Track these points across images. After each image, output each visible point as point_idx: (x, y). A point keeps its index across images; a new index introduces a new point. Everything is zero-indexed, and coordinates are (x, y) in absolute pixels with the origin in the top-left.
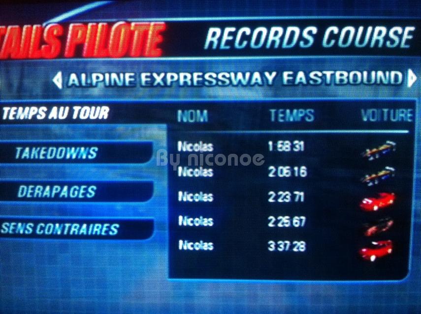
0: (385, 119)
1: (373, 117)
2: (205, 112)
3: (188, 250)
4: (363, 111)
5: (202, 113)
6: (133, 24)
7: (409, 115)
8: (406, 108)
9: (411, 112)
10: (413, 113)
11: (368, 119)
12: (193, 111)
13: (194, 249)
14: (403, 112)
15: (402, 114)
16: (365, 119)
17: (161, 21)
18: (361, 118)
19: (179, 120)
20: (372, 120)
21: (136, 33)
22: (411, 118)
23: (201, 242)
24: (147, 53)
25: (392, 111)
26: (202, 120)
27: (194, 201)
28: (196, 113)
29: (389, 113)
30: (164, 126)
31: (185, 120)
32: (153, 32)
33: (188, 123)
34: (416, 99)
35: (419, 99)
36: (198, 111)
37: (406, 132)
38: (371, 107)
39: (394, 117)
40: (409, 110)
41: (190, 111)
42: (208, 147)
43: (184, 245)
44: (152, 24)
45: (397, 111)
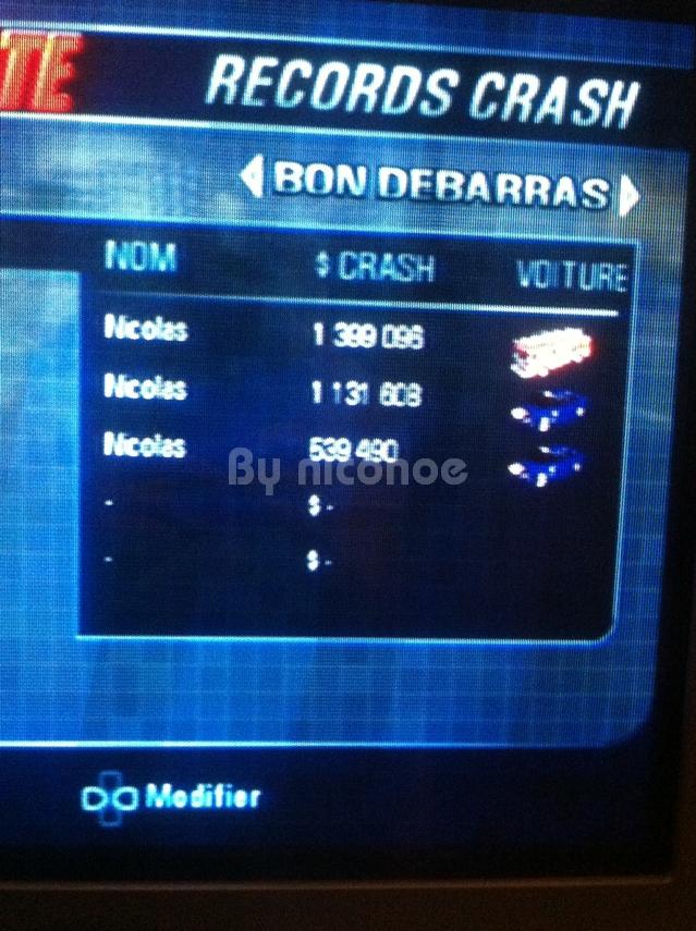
0: (568, 284)
1: (542, 281)
2: (171, 248)
4: (520, 264)
5: (163, 249)
6: (6, 34)
7: (620, 278)
9: (624, 272)
10: (628, 272)
11: (532, 282)
14: (606, 271)
15: (605, 275)
16: (525, 283)
17: (73, 30)
18: (518, 282)
19: (109, 264)
20: (539, 284)
21: (13, 56)
22: (623, 284)
24: (36, 103)
25: (583, 268)
26: (163, 267)
27: (141, 455)
29: (576, 271)
30: (75, 275)
31: (123, 265)
32: (54, 55)
33: (129, 272)
34: (637, 242)
35: (643, 243)
36: (155, 247)
37: (613, 313)
38: (537, 258)
39: (588, 281)
41: (137, 244)
44: (51, 36)
45: (594, 266)
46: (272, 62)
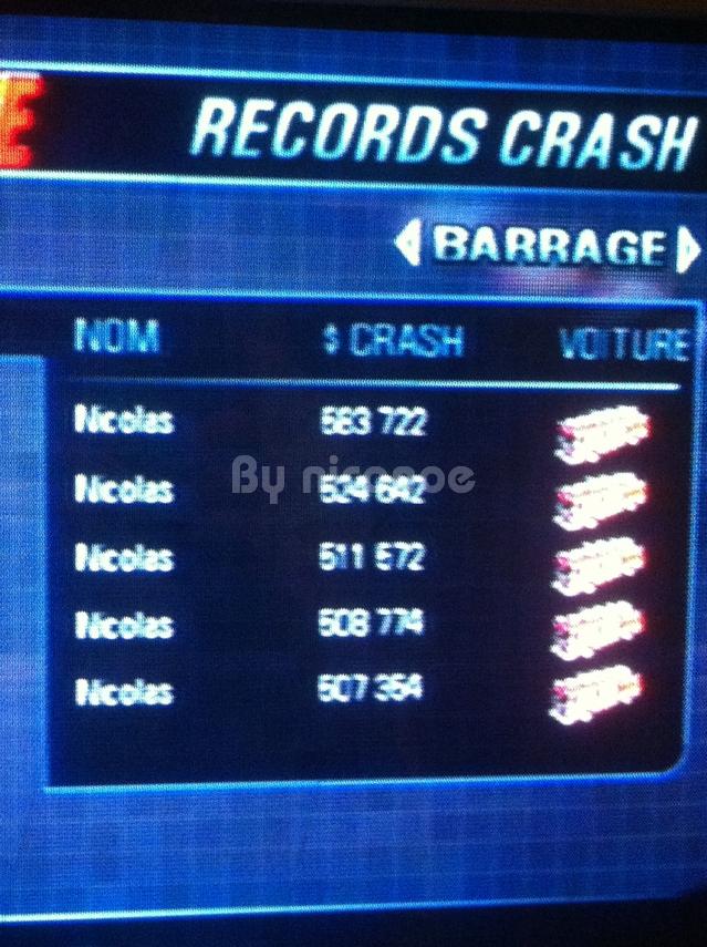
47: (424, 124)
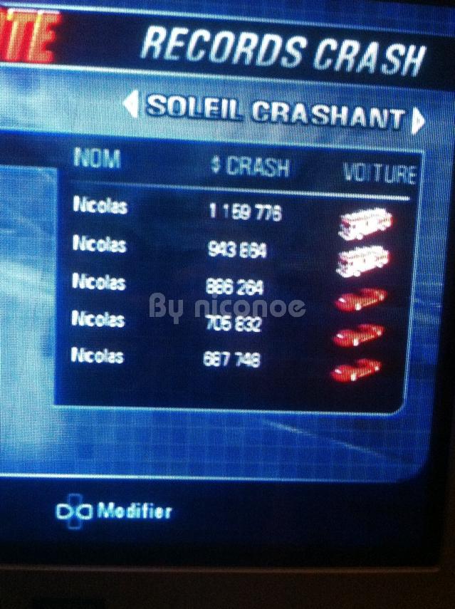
0: (377, 178)
1: (360, 176)
2: (117, 153)
3: (85, 363)
4: (346, 166)
5: (111, 154)
6: (11, 11)
7: (411, 175)
8: (408, 165)
9: (414, 171)
10: (417, 171)
11: (353, 178)
12: (98, 150)
13: (95, 362)
14: (402, 170)
15: (402, 174)
16: (349, 178)
17: (55, 9)
18: (343, 177)
19: (76, 163)
20: (358, 179)
22: (413, 179)
23: (106, 350)
25: (387, 168)
26: (111, 165)
27: (96, 288)
28: (103, 154)
29: (382, 170)
30: (54, 170)
31: (85, 164)
33: (90, 169)
34: (422, 152)
35: (427, 153)
36: (107, 152)
37: (406, 199)
38: (359, 161)
39: (390, 178)
40: (412, 167)
41: (94, 150)
42: (119, 208)
43: (80, 355)
45: (394, 167)
46: (184, 31)
47: (272, 44)
